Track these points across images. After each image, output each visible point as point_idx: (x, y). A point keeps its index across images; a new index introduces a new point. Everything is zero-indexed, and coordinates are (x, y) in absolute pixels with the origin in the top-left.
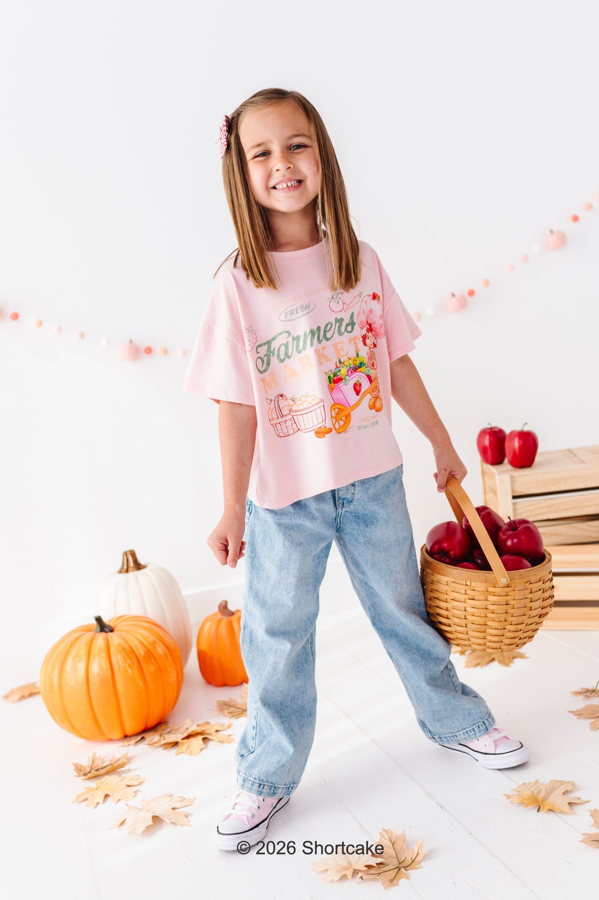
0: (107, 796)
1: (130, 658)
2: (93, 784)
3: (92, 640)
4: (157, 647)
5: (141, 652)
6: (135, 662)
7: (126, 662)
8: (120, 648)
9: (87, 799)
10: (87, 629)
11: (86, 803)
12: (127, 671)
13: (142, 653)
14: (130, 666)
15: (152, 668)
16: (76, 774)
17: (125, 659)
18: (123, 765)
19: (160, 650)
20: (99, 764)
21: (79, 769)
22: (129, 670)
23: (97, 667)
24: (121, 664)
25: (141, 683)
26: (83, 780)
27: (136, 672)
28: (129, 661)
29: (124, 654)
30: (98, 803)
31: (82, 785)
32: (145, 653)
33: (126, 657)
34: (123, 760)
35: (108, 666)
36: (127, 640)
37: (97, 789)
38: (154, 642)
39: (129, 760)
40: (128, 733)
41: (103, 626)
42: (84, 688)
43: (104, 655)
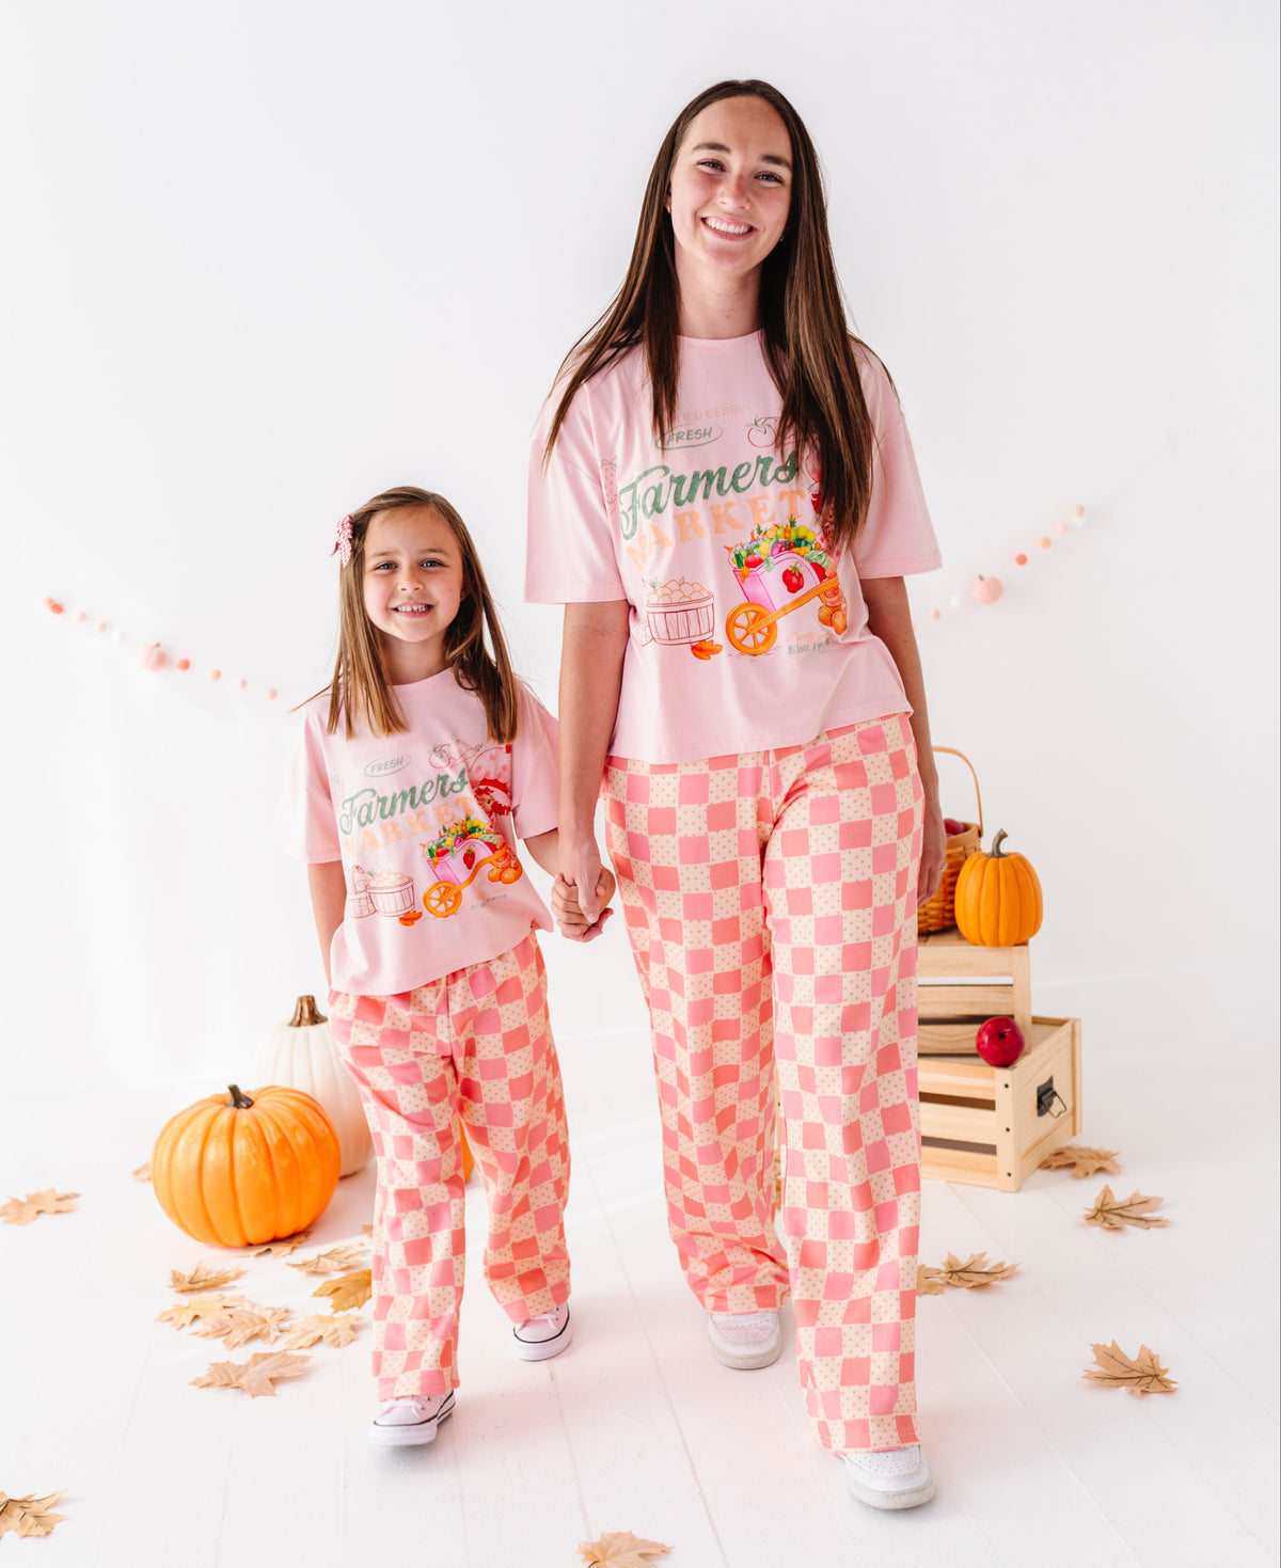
0: (196, 1317)
1: (256, 1145)
2: (185, 1300)
3: (216, 1115)
4: (297, 1134)
5: (272, 1138)
6: (263, 1151)
7: (250, 1151)
8: (246, 1132)
9: (171, 1319)
10: (218, 1100)
11: (169, 1323)
12: (249, 1162)
13: (275, 1140)
14: (255, 1156)
15: (285, 1162)
16: (172, 1284)
17: (250, 1146)
18: (226, 1280)
19: (300, 1138)
20: (202, 1275)
21: (177, 1278)
22: (254, 1162)
23: (215, 1153)
24: (244, 1152)
25: (267, 1179)
26: (177, 1292)
27: (262, 1165)
28: (254, 1150)
29: (250, 1140)
30: (183, 1325)
31: (175, 1300)
32: (279, 1141)
33: (251, 1143)
34: (232, 1274)
35: (228, 1153)
36: (259, 1120)
37: (188, 1308)
38: (295, 1128)
39: (239, 1275)
40: (252, 1241)
41: (238, 1099)
42: (194, 1177)
43: (225, 1138)
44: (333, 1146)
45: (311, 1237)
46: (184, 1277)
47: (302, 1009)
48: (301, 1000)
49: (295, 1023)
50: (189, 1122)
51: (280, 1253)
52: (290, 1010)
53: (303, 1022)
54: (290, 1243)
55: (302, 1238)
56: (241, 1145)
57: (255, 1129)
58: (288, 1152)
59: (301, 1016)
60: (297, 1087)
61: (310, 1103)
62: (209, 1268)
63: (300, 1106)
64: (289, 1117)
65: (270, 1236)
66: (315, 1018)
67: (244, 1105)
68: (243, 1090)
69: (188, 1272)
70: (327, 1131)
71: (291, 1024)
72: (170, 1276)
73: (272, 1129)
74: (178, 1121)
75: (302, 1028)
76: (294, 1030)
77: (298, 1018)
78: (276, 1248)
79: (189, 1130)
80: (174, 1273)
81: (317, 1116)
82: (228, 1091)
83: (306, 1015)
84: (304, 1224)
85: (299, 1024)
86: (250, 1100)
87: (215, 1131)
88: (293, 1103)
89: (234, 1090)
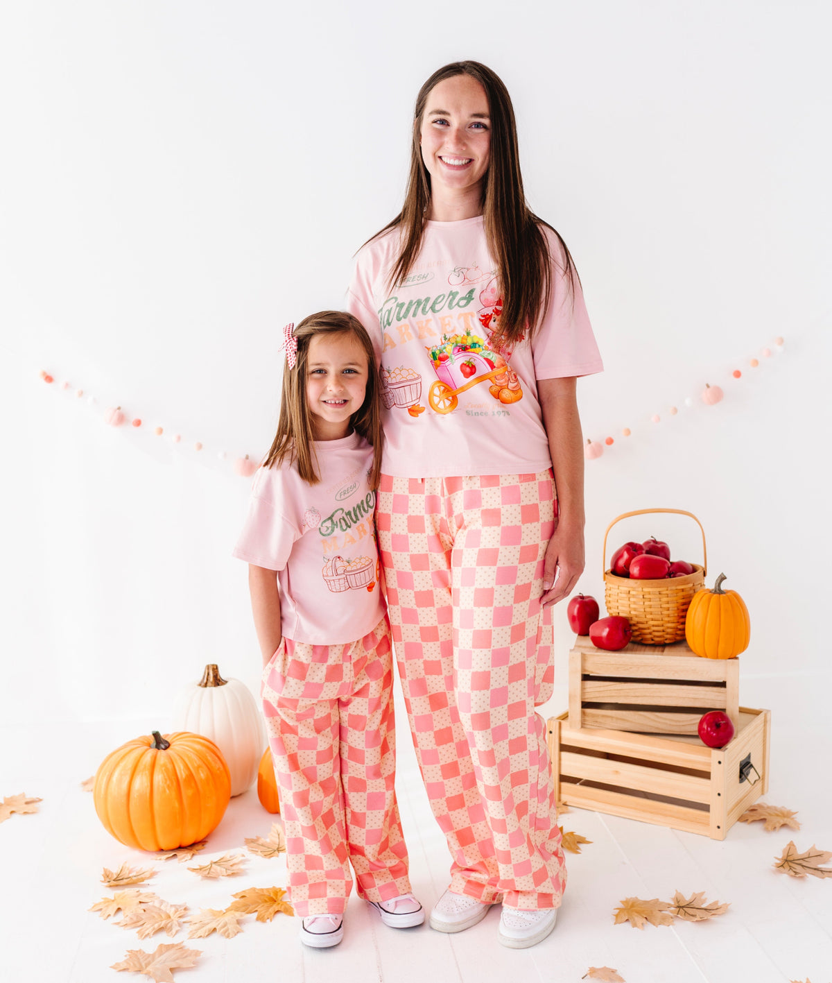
0: (119, 909)
1: (170, 779)
2: (111, 894)
3: (142, 755)
4: (200, 772)
5: (182, 774)
6: (175, 784)
7: (166, 783)
8: (163, 768)
9: (101, 910)
10: (143, 742)
11: (99, 913)
12: (165, 791)
13: (184, 776)
14: (168, 786)
15: (190, 792)
16: (103, 879)
17: (166, 779)
18: (143, 880)
19: (202, 775)
20: (126, 873)
22: (167, 791)
23: (140, 783)
24: (161, 783)
25: (177, 805)
26: (107, 886)
27: (174, 794)
28: (168, 782)
29: (165, 774)
30: (109, 915)
32: (187, 776)
33: (167, 777)
35: (149, 784)
36: (173, 758)
37: (113, 901)
38: (199, 766)
39: (153, 875)
40: (163, 848)
41: (159, 742)
42: (124, 800)
43: (147, 773)
44: (226, 780)
45: (207, 845)
46: (112, 874)
47: (208, 674)
48: (208, 667)
49: (203, 684)
50: (123, 758)
51: (183, 858)
52: (200, 675)
53: (209, 684)
54: (191, 850)
55: (200, 847)
56: (159, 778)
57: (170, 766)
58: (193, 784)
59: (207, 680)
60: (202, 734)
61: (211, 747)
62: (131, 867)
63: (203, 749)
64: (194, 757)
65: (178, 845)
66: (218, 681)
67: (163, 746)
68: (162, 734)
69: (115, 870)
70: (222, 769)
71: (200, 685)
72: (103, 873)
73: (182, 767)
74: (114, 757)
75: (208, 688)
76: (201, 689)
77: (205, 681)
78: (181, 854)
79: (122, 764)
80: (105, 870)
81: (217, 758)
82: (153, 737)
83: (211, 679)
84: (201, 838)
85: (206, 685)
86: (167, 742)
87: (141, 767)
88: (198, 747)
89: (156, 735)
